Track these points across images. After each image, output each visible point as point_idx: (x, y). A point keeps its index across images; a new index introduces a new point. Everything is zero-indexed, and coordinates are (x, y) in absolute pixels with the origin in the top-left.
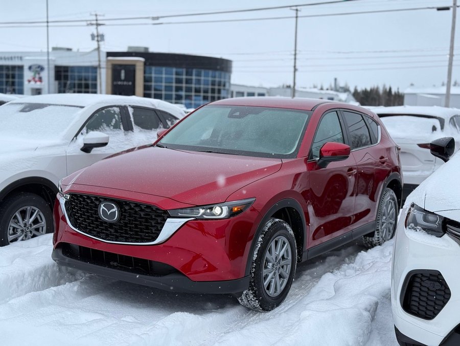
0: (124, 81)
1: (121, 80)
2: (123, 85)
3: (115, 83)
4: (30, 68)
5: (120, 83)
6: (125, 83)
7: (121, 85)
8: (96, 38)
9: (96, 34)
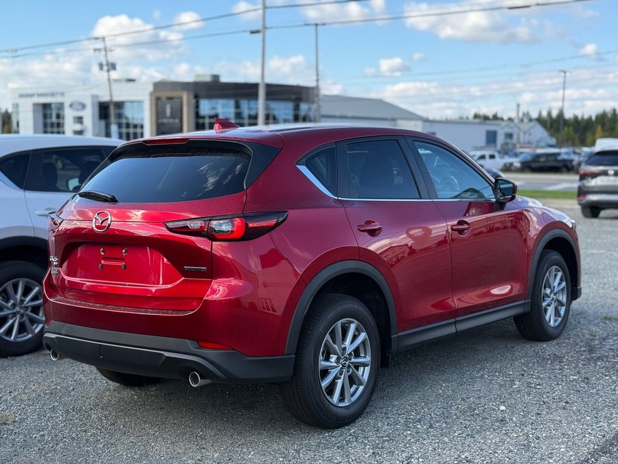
0: (169, 118)
1: (166, 117)
2: (169, 124)
3: (159, 121)
4: (71, 106)
5: (165, 121)
6: (171, 121)
8: (105, 68)
9: (104, 63)
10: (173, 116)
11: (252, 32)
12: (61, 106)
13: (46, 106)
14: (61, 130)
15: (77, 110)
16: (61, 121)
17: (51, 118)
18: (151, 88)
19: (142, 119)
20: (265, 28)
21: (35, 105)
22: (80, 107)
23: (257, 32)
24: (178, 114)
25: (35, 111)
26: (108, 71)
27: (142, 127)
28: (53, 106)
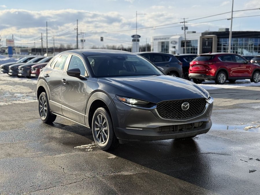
0: (207, 46)
1: (206, 46)
2: (207, 48)
3: (203, 47)
4: (171, 43)
5: (205, 47)
6: (208, 47)
7: (206, 48)
8: (184, 29)
9: (184, 27)
10: (208, 45)
11: (228, 19)
12: (168, 43)
13: (163, 43)
14: (167, 51)
15: (174, 44)
16: (168, 48)
17: (164, 47)
18: (201, 35)
19: (197, 47)
20: (232, 18)
21: (159, 42)
22: (175, 43)
23: (230, 19)
24: (211, 44)
25: (158, 45)
26: (185, 30)
27: (197, 49)
28: (165, 42)
